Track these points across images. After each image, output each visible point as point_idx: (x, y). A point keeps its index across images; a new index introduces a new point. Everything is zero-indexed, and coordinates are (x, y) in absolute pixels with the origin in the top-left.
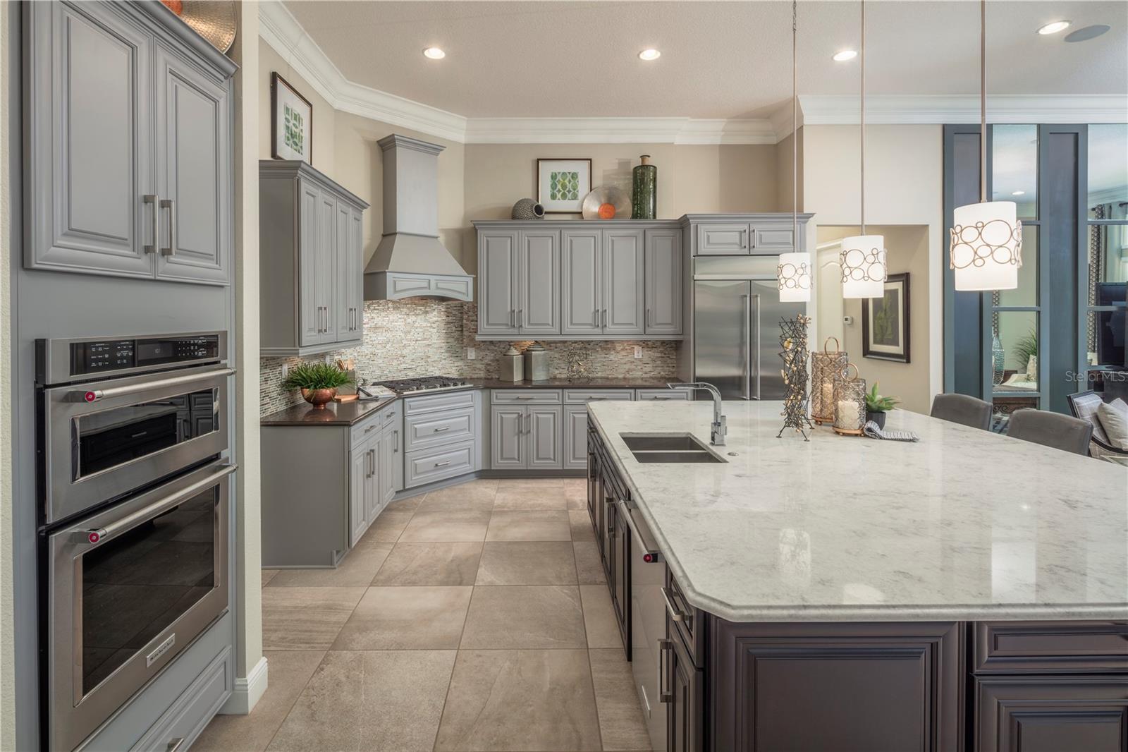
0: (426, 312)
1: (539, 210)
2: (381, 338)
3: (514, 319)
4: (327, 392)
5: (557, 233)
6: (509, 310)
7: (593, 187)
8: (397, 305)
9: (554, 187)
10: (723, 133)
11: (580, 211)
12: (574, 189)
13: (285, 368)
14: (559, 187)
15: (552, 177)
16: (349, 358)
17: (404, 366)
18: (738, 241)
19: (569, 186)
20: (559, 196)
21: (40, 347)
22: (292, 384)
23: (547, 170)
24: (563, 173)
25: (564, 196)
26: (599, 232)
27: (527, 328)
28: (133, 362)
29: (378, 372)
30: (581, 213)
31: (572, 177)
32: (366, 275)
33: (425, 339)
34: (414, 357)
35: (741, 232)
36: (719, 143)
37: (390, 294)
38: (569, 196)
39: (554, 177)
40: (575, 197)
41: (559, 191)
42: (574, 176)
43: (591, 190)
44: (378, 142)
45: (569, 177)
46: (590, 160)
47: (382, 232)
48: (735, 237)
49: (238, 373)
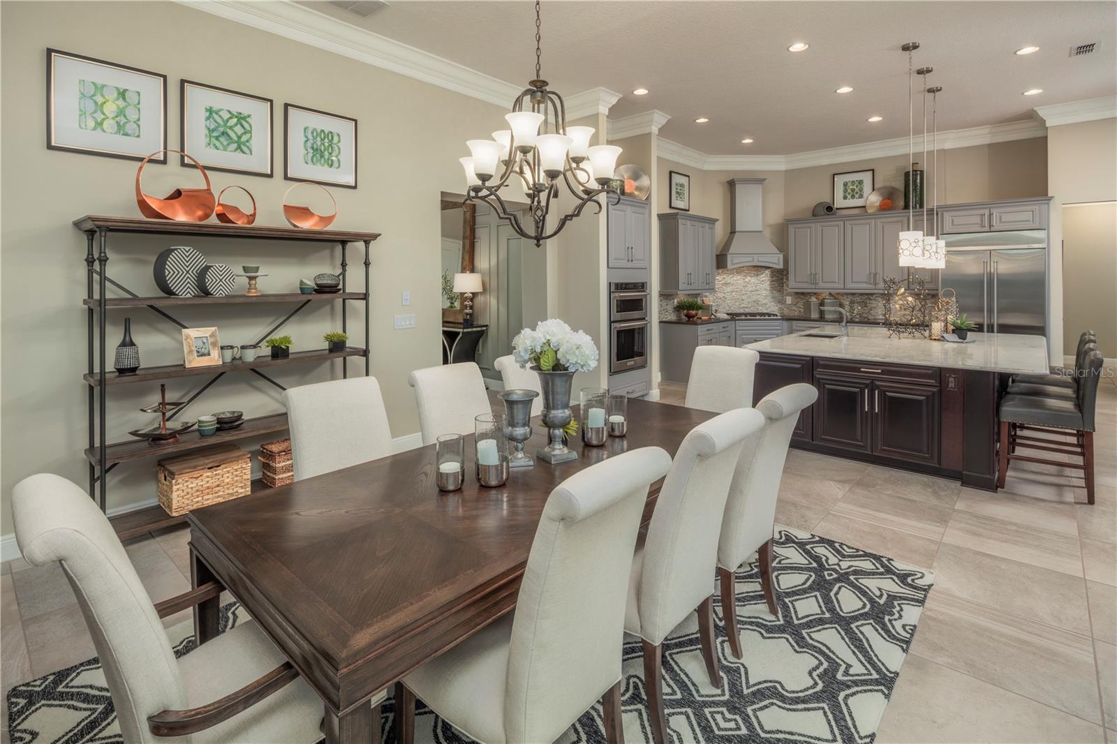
0: (757, 275)
1: (830, 209)
2: (729, 289)
3: (813, 278)
4: (694, 312)
5: (842, 223)
6: (809, 273)
7: (875, 188)
8: (739, 271)
9: (845, 191)
10: (990, 135)
11: (864, 205)
12: (861, 191)
13: (676, 301)
14: (849, 191)
15: (844, 185)
16: (709, 299)
17: (742, 305)
18: (979, 222)
19: (857, 190)
20: (849, 197)
21: (610, 283)
22: (679, 308)
23: (840, 181)
24: (853, 181)
25: (853, 197)
26: (873, 221)
27: (821, 285)
28: (625, 288)
29: (727, 308)
30: (865, 207)
31: (859, 183)
32: (717, 256)
33: (757, 290)
34: (750, 300)
35: (982, 215)
36: (988, 143)
37: (729, 266)
38: (857, 196)
39: (845, 185)
40: (861, 196)
41: (849, 194)
42: (861, 182)
43: (873, 190)
44: (728, 182)
45: (857, 183)
46: (873, 170)
47: (729, 231)
48: (978, 220)
49: (650, 294)
